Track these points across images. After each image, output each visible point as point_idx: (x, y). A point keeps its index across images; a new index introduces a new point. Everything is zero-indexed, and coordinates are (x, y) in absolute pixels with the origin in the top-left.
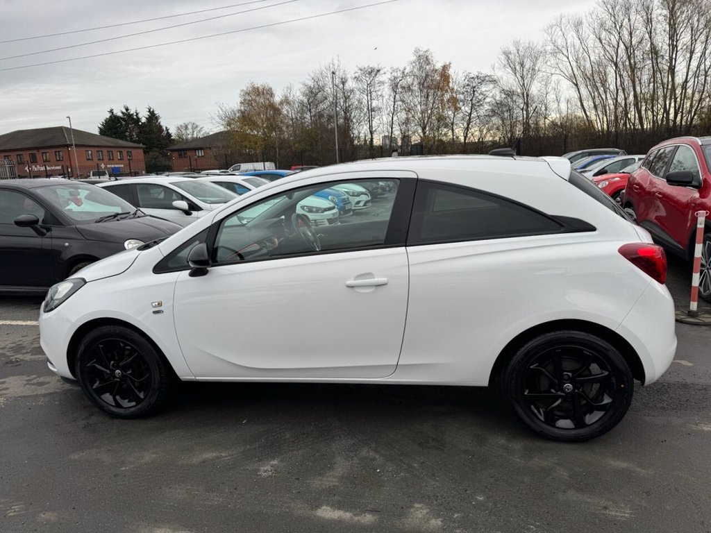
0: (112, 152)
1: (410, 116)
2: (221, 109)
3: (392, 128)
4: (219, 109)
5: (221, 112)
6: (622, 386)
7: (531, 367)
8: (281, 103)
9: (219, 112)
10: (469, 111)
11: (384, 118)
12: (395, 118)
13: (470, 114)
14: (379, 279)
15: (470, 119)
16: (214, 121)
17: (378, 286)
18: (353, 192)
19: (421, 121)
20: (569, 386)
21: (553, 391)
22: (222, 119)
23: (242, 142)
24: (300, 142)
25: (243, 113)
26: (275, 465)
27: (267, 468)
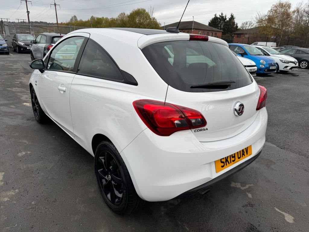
0: (209, 33)
2: (258, 14)
4: (257, 15)
5: (258, 16)
7: (100, 158)
8: (294, 12)
9: (256, 16)
14: (65, 88)
18: (285, 61)
22: (257, 20)
24: (295, 33)
25: (269, 16)
26: (28, 153)
27: (24, 153)
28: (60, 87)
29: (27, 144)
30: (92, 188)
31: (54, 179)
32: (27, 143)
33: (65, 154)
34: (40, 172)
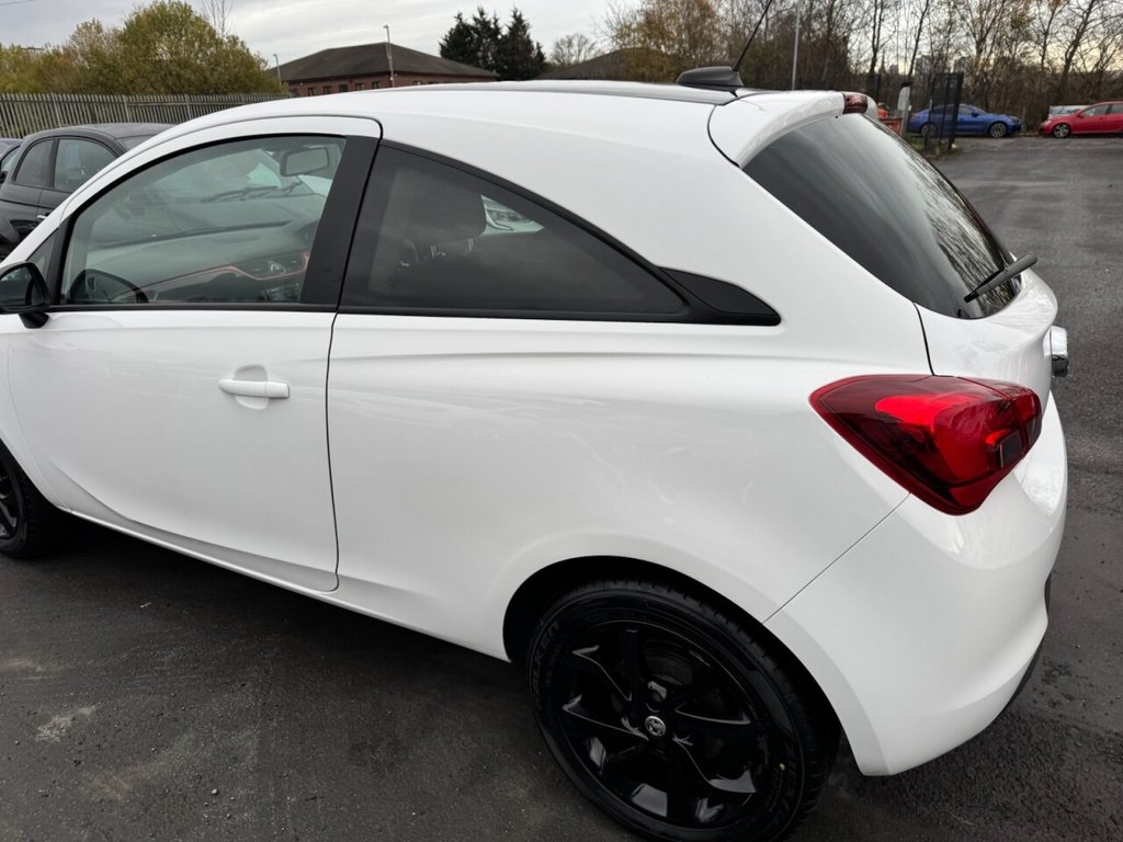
1: (957, 16)
2: (613, 9)
3: (917, 41)
4: (609, 10)
5: (611, 14)
6: (782, 766)
7: (578, 653)
9: (607, 14)
10: (1086, 7)
11: (903, 22)
12: (926, 21)
13: (1089, 12)
14: (275, 385)
15: (1085, 23)
16: (598, 31)
17: (275, 399)
19: (975, 26)
20: (656, 722)
21: (626, 723)
22: (611, 27)
23: (638, 66)
25: (648, 15)
26: (83, 716)
27: (64, 721)
28: (230, 382)
29: (44, 674)
30: (512, 785)
31: (315, 798)
32: (39, 669)
33: (267, 672)
34: (222, 787)
